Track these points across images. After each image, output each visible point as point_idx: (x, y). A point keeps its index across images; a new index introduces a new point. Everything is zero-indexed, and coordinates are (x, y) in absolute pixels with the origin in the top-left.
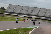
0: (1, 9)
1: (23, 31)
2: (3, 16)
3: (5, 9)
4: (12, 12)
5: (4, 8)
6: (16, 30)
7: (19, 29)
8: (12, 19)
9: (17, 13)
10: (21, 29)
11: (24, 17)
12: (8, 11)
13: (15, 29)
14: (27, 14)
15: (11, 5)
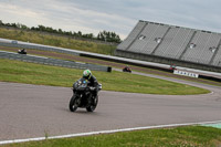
0: (103, 39)
1: (195, 140)
2: (109, 70)
3: (118, 41)
4: (149, 56)
5: (114, 35)
6: (163, 132)
7: (179, 128)
8: (146, 86)
9: (168, 60)
10: (188, 129)
11: (200, 76)
12: (131, 49)
13: (162, 130)
14: (213, 67)
15: (147, 23)
